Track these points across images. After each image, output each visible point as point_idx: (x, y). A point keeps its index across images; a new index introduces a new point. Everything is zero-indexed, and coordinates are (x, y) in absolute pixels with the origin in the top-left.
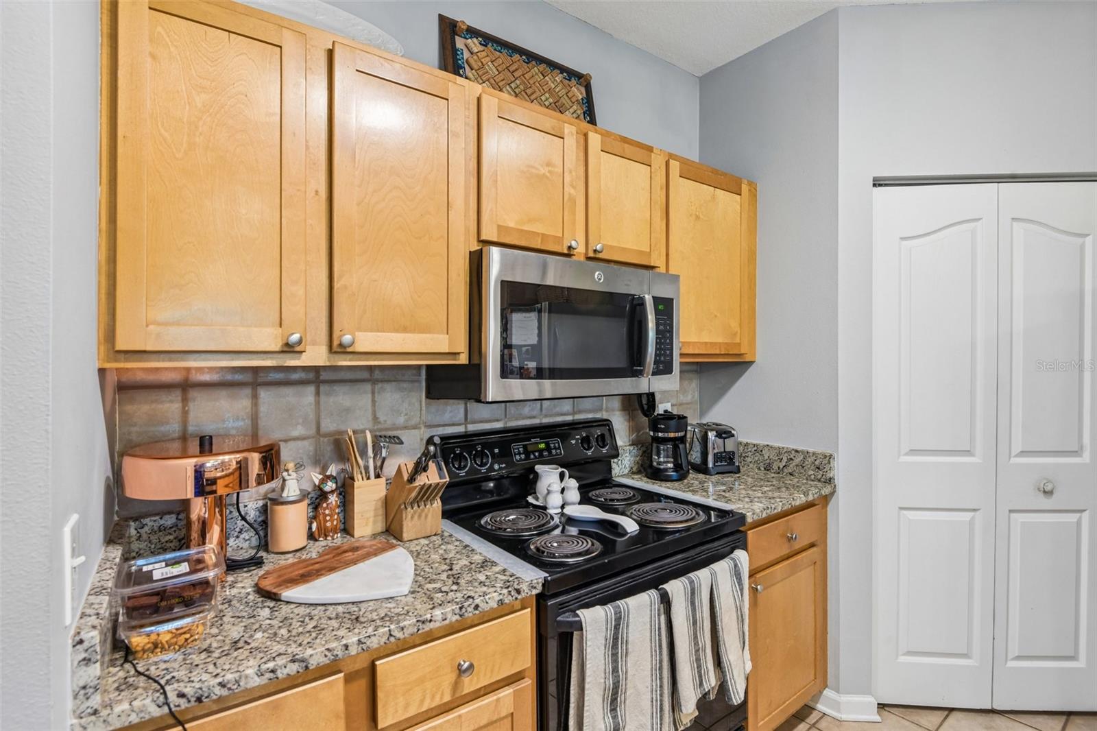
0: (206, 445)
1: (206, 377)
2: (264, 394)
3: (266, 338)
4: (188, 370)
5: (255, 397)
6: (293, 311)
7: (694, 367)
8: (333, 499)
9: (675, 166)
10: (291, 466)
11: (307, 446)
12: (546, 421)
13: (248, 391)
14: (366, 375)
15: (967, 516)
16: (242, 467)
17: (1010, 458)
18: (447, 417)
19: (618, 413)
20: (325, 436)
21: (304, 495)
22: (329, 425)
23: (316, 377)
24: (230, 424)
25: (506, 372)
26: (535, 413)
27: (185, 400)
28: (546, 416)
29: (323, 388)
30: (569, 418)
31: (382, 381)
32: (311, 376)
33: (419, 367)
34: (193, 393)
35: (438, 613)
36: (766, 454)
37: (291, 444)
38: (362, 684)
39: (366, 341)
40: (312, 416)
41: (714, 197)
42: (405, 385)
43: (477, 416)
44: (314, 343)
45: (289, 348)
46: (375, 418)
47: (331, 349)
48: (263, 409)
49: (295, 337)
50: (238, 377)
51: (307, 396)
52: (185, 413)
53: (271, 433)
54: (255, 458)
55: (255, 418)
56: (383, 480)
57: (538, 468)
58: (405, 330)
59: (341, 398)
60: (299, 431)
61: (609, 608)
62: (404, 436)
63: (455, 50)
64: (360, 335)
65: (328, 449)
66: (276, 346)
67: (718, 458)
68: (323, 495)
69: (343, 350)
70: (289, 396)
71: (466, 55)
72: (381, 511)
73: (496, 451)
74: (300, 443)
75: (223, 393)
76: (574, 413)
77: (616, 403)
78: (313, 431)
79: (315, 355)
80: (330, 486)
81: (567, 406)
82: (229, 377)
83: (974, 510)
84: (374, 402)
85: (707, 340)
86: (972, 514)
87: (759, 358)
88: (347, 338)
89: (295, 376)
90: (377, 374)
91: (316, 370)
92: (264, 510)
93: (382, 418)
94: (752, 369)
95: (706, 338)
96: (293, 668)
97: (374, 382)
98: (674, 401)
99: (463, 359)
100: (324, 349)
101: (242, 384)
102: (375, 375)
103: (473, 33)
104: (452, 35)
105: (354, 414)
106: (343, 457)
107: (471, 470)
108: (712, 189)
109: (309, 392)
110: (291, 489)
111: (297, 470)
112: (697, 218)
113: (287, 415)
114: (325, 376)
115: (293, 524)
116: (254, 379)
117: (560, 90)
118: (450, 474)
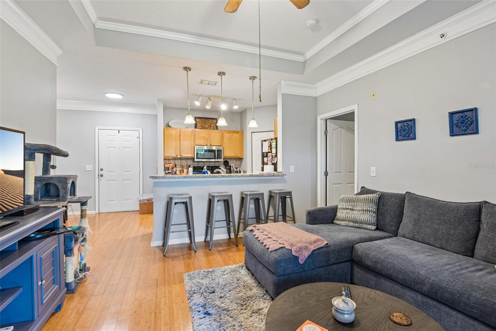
2: (176, 161)
3: (175, 155)
5: (175, 161)
6: (177, 153)
7: (238, 159)
9: (225, 132)
11: (180, 166)
13: (174, 160)
14: (186, 159)
18: (196, 164)
19: (222, 165)
22: (182, 164)
24: (172, 163)
25: (197, 158)
26: (208, 164)
27: (169, 161)
28: (210, 165)
37: (178, 166)
42: (190, 160)
45: (177, 156)
46: (187, 164)
53: (176, 163)
54: (174, 165)
55: (175, 163)
58: (187, 154)
59: (183, 161)
60: (178, 164)
63: (196, 121)
67: (236, 172)
68: (181, 171)
69: (181, 156)
71: (198, 121)
72: (187, 173)
73: (201, 168)
76: (215, 165)
77: (221, 163)
78: (180, 164)
79: (179, 156)
81: (213, 164)
89: (179, 159)
92: (176, 172)
93: (188, 163)
95: (232, 154)
98: (234, 164)
99: (193, 157)
101: (173, 159)
102: (187, 159)
103: (199, 118)
104: (196, 119)
105: (184, 163)
106: (183, 167)
107: (198, 170)
108: (232, 134)
109: (180, 160)
110: (178, 169)
111: (179, 168)
112: (229, 138)
113: (178, 162)
114: (182, 159)
115: (178, 172)
116: (175, 159)
117: (211, 122)
118: (195, 170)
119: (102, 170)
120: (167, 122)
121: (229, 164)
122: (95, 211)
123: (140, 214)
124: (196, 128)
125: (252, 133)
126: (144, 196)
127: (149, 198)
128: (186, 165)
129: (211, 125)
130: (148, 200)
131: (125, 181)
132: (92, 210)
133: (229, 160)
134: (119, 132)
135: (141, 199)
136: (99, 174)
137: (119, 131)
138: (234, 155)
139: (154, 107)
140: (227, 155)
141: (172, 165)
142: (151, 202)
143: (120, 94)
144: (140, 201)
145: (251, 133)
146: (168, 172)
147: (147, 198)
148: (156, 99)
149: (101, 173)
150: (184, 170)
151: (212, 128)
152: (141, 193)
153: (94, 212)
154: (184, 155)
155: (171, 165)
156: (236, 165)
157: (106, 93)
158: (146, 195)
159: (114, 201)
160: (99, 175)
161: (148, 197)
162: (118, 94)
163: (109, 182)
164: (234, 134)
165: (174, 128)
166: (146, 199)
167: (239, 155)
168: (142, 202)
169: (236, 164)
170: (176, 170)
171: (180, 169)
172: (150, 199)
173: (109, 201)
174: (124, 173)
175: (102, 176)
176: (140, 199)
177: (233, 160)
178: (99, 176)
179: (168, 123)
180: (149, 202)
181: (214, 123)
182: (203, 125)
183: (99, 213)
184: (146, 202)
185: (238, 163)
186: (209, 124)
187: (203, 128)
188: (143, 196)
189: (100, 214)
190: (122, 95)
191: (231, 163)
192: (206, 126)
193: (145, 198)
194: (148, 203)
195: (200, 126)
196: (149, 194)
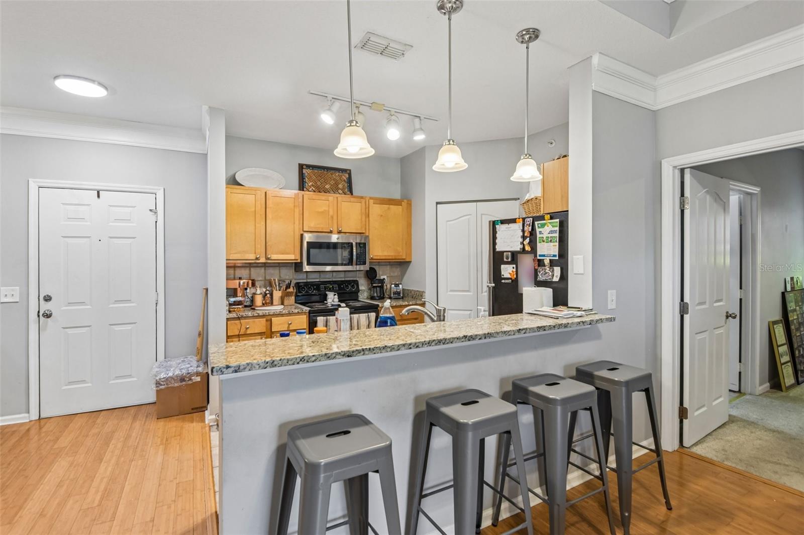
0: (240, 278)
1: (239, 265)
2: (252, 269)
3: (252, 256)
4: (235, 263)
5: (250, 270)
6: (258, 251)
7: (399, 263)
8: (268, 295)
9: (371, 201)
10: (258, 286)
11: (262, 283)
12: (334, 280)
13: (248, 269)
14: (277, 265)
15: (469, 312)
16: (248, 283)
17: (482, 293)
18: (304, 278)
19: (363, 278)
20: (267, 280)
21: (261, 294)
22: (268, 278)
23: (265, 265)
24: (244, 276)
25: (308, 264)
26: (330, 277)
27: (235, 270)
28: (334, 278)
29: (267, 268)
30: (343, 279)
31: (282, 266)
32: (263, 265)
33: (292, 263)
34: (236, 269)
35: (284, 311)
36: (413, 292)
37: (258, 282)
38: (269, 322)
39: (274, 257)
40: (264, 275)
41: (389, 208)
42: (288, 268)
43: (310, 277)
44: (262, 257)
45: (257, 259)
46: (280, 277)
47: (266, 259)
48: (252, 273)
49: (258, 256)
50: (247, 265)
51: (263, 270)
52: (235, 273)
53: (254, 278)
54: (250, 282)
55: (250, 274)
56: (280, 292)
57: (327, 292)
58: (283, 254)
59: (271, 271)
60: (260, 279)
61: (325, 318)
62: (286, 281)
63: (303, 174)
64: (272, 255)
65: (268, 283)
66: (254, 258)
67: (394, 293)
68: (266, 294)
69: (268, 259)
70: (258, 270)
71: (306, 174)
72: (280, 299)
73: (315, 287)
74: (261, 282)
75: (243, 269)
77: (362, 274)
78: (264, 279)
79: (263, 260)
80: (268, 292)
81: (342, 275)
82: (244, 265)
83: (471, 310)
84: (280, 272)
85: (386, 254)
86: (470, 312)
87: (412, 261)
88: (269, 256)
89: (260, 265)
90: (281, 265)
91: (265, 263)
92: (252, 297)
93: (282, 276)
94: (411, 264)
95: (386, 253)
96: (257, 315)
97: (280, 267)
98: (388, 275)
99: (299, 261)
100: (264, 259)
101: (247, 267)
102: (280, 265)
103: (308, 166)
104: (303, 168)
105: (274, 275)
106: (271, 285)
107: (307, 292)
108: (388, 206)
109: (263, 269)
110: (258, 292)
111: (260, 287)
112: (382, 216)
113: (258, 274)
114: (267, 265)
115: (259, 300)
116: (250, 266)
117: (338, 178)
118: (300, 292)
119: (48, 299)
120: (231, 173)
121: (378, 275)
122: (27, 415)
123: (158, 419)
124: (303, 190)
125: (437, 203)
126: (171, 366)
127: (184, 371)
128: (279, 281)
129: (337, 184)
130: (182, 379)
131: (117, 328)
132: (20, 413)
133: (377, 267)
134: (99, 196)
135: (162, 376)
136: (39, 312)
137: (98, 193)
138: (392, 254)
139: (198, 133)
140: (377, 256)
141: (244, 283)
142: (190, 382)
143: (100, 84)
144: (158, 383)
145: (435, 204)
146: (234, 302)
147: (177, 372)
148: (207, 107)
149: (45, 307)
150: (275, 292)
151: (340, 191)
152: (161, 356)
153: (25, 418)
154: (276, 257)
155: (242, 282)
156: (392, 276)
157: (56, 77)
158: (174, 363)
159: (84, 381)
160: (41, 314)
161: (181, 370)
162: (93, 81)
163: (70, 331)
164: (392, 206)
165: (250, 189)
166: (177, 376)
167: (403, 256)
168: (162, 387)
169: (392, 274)
170: (254, 294)
171: (264, 290)
172: (185, 376)
173: (70, 383)
174: (111, 306)
175: (48, 316)
176: (158, 378)
177: (385, 266)
178: (39, 316)
179: (235, 174)
180: (184, 383)
181: (344, 181)
182: (319, 183)
183: (39, 419)
184: (176, 385)
185: (397, 272)
186: (332, 182)
187: (319, 190)
188: (167, 369)
189: (42, 422)
190: (106, 88)
191: (381, 273)
192: (327, 186)
193: (170, 374)
194: (180, 386)
195: (313, 185)
196: (183, 361)
